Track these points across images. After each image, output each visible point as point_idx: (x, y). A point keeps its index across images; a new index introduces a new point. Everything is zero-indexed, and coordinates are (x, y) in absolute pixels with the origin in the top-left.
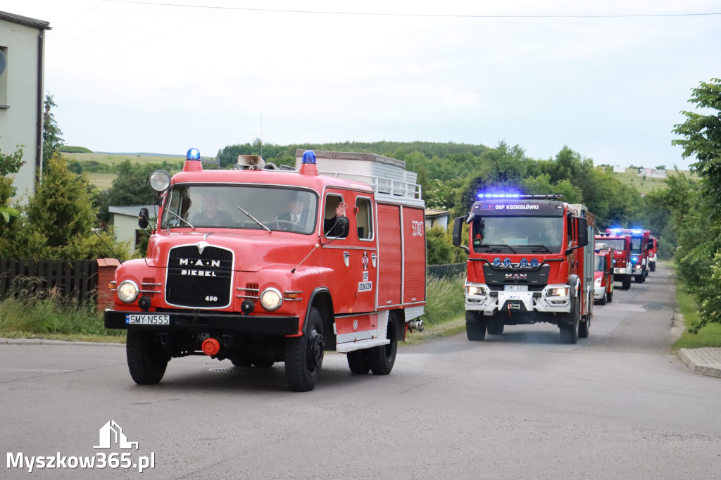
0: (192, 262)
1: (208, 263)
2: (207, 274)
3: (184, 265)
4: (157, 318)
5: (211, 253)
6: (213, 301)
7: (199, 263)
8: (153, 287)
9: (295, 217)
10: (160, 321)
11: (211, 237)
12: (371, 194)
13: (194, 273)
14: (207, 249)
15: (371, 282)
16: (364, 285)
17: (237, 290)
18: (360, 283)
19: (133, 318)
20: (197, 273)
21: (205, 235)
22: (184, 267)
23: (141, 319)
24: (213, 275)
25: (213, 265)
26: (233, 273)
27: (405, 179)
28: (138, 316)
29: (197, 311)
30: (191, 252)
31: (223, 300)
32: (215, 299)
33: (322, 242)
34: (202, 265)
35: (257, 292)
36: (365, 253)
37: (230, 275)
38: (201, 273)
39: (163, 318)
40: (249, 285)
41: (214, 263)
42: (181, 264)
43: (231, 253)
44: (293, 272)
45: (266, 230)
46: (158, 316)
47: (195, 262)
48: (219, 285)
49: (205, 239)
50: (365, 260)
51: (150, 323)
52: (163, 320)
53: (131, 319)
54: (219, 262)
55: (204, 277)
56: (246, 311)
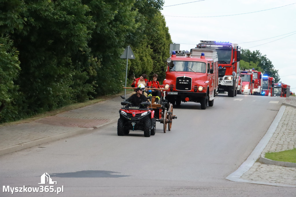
2: (186, 83)
7: (184, 81)
8: (173, 86)
12: (213, 61)
13: (183, 83)
14: (185, 77)
16: (212, 84)
17: (193, 87)
22: (180, 81)
26: (192, 83)
28: (170, 93)
29: (184, 91)
30: (182, 78)
31: (190, 89)
32: (188, 89)
33: (207, 75)
35: (197, 87)
36: (213, 76)
38: (184, 83)
40: (195, 86)
41: (187, 81)
43: (191, 79)
44: (205, 82)
45: (195, 72)
47: (183, 80)
48: (189, 86)
49: (185, 75)
51: (173, 94)
52: (176, 93)
53: (168, 93)
56: (195, 92)
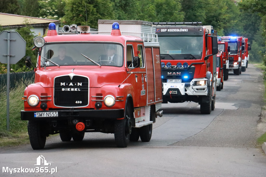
0: (67, 84)
1: (76, 84)
2: (76, 90)
3: (63, 86)
4: (52, 113)
5: (77, 79)
6: (80, 103)
7: (71, 84)
8: (47, 98)
9: (110, 58)
10: (53, 115)
11: (75, 71)
12: (142, 42)
13: (68, 89)
14: (74, 77)
15: (145, 90)
16: (143, 92)
17: (92, 97)
18: (141, 91)
19: (38, 114)
20: (70, 89)
21: (72, 70)
22: (63, 87)
23: (43, 114)
24: (79, 90)
25: (78, 85)
26: (89, 88)
27: (151, 32)
28: (41, 113)
29: (72, 109)
30: (66, 79)
31: (85, 103)
32: (81, 102)
33: (127, 71)
34: (73, 85)
35: (102, 97)
36: (142, 75)
37: (88, 90)
38: (72, 90)
39: (54, 113)
40: (97, 95)
41: (79, 84)
42: (61, 85)
43: (87, 79)
44: (119, 86)
45: (99, 66)
46: (52, 112)
47: (69, 84)
48: (83, 95)
49: (72, 72)
50: (142, 79)
51: (48, 116)
52: (55, 114)
53: (37, 115)
54: (81, 83)
55: (74, 92)
56: (97, 107)
